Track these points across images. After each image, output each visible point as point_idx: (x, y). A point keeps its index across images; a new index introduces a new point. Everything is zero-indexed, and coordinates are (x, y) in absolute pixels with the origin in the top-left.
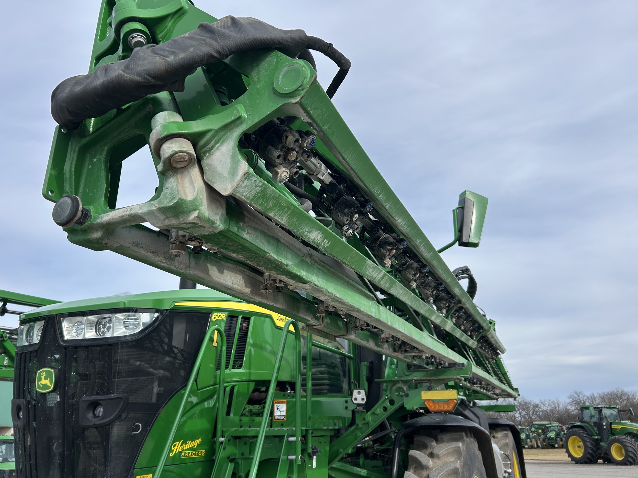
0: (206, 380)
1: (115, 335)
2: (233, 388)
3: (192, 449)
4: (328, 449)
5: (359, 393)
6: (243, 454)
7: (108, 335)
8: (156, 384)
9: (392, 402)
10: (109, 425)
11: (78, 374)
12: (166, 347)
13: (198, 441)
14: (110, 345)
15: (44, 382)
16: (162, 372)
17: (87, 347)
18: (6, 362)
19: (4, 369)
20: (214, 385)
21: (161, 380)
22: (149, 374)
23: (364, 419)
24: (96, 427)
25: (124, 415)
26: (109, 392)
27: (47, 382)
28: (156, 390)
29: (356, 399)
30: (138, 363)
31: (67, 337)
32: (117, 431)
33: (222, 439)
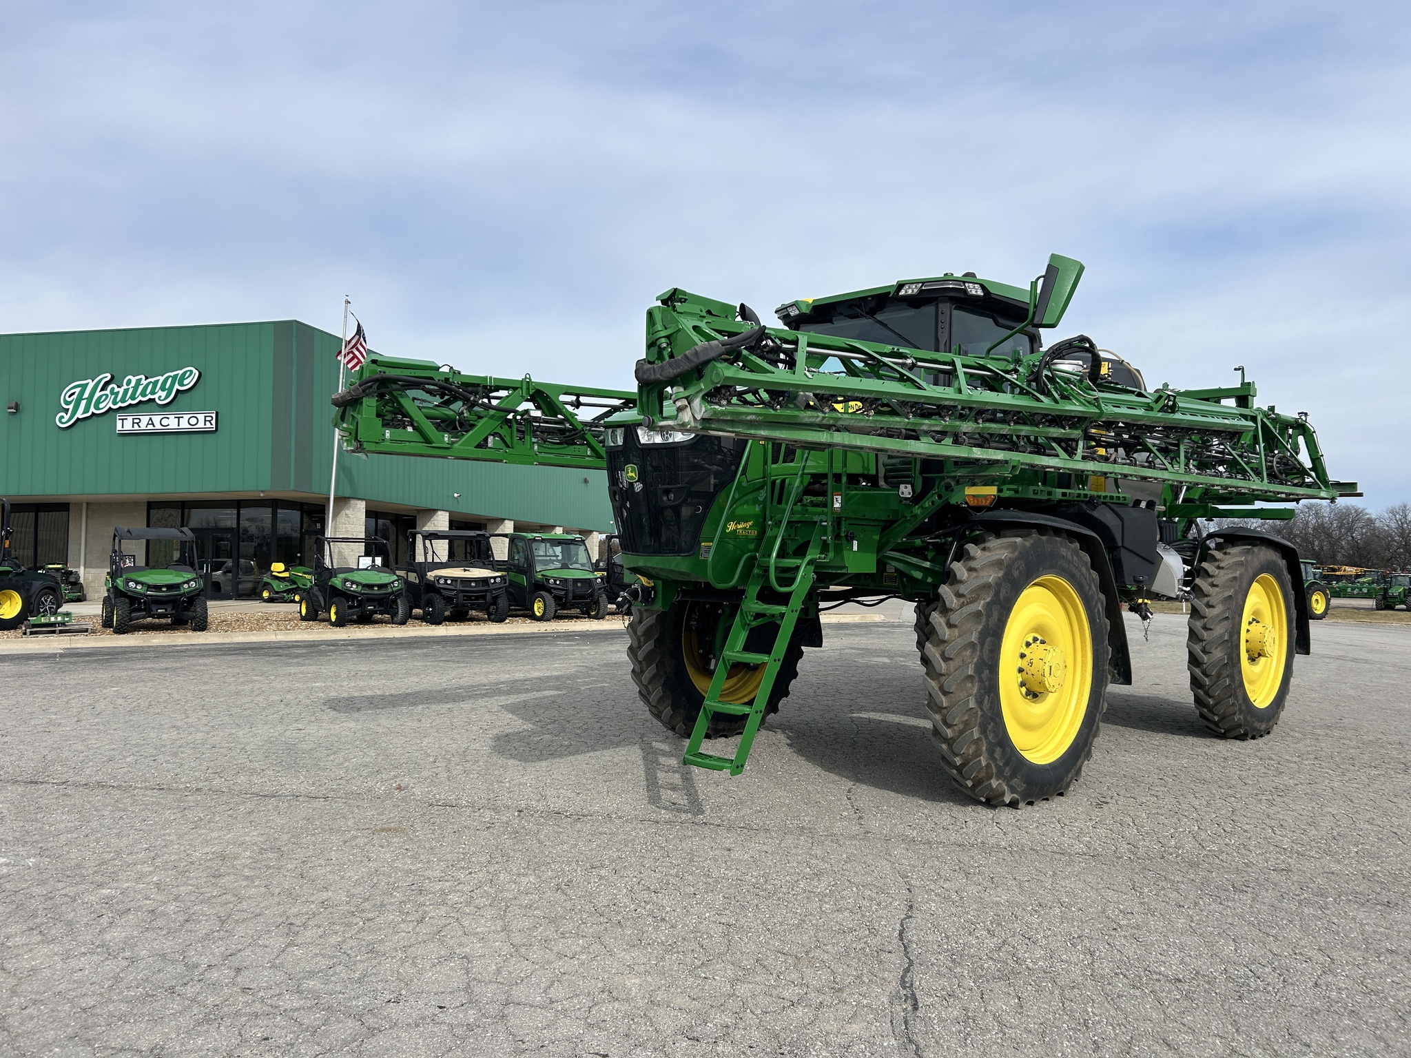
0: (755, 473)
1: (676, 440)
2: (783, 481)
3: (745, 528)
4: (877, 537)
5: (906, 487)
6: (790, 536)
7: (671, 440)
8: (712, 476)
9: (940, 497)
10: (679, 506)
11: (652, 466)
12: (716, 448)
13: (750, 523)
14: (673, 448)
15: (630, 474)
16: (715, 467)
17: (657, 449)
18: (589, 453)
19: (587, 459)
20: (764, 478)
21: (716, 474)
22: (707, 469)
23: (912, 512)
24: (671, 507)
25: (689, 500)
26: (676, 482)
27: (633, 474)
28: (712, 481)
29: (903, 493)
30: (696, 461)
31: (642, 441)
32: (686, 512)
33: (770, 523)
